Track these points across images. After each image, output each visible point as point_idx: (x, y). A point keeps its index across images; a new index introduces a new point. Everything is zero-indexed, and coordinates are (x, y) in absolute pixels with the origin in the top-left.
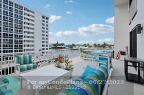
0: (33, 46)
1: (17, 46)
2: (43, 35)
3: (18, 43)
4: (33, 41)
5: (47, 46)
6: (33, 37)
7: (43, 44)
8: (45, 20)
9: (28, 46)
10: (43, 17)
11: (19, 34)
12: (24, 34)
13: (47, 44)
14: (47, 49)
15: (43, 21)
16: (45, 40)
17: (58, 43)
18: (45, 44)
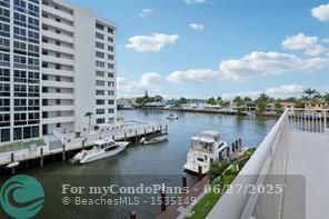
0: (71, 102)
1: (24, 102)
2: (100, 73)
3: (25, 95)
4: (71, 90)
5: (111, 102)
6: (71, 79)
7: (100, 97)
8: (105, 32)
9: (58, 102)
10: (99, 26)
11: (27, 70)
12: (42, 71)
13: (111, 98)
14: (111, 111)
15: (100, 36)
16: (106, 88)
17: (147, 97)
18: (106, 97)
